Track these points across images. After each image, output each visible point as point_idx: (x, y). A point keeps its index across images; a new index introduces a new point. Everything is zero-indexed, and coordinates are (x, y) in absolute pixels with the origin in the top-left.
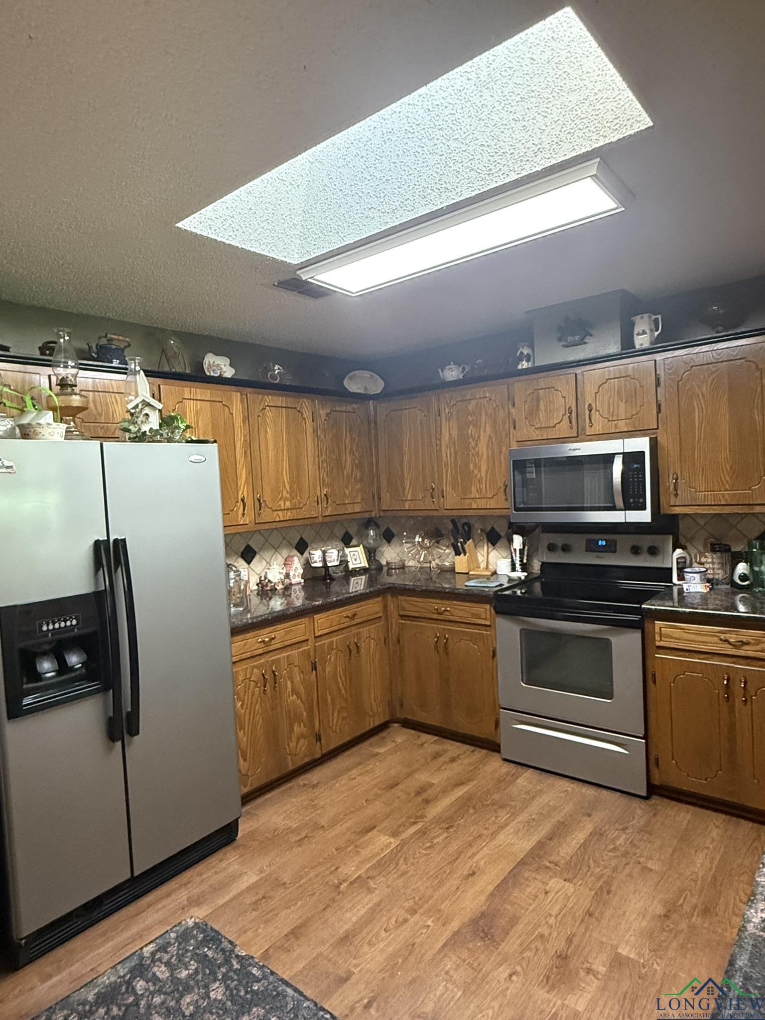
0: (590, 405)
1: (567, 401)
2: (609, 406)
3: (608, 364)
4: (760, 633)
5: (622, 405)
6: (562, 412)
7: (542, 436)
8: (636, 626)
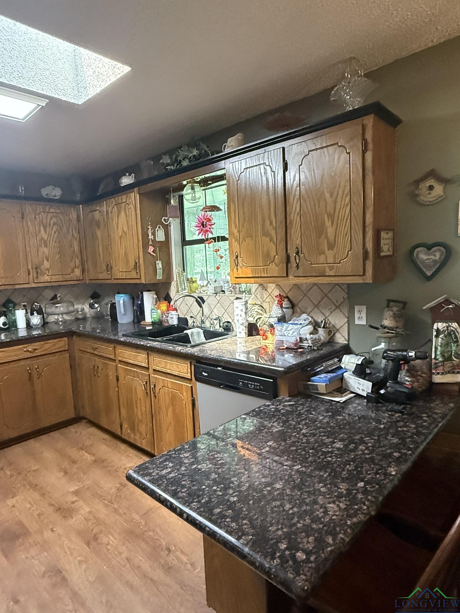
4: (42, 343)
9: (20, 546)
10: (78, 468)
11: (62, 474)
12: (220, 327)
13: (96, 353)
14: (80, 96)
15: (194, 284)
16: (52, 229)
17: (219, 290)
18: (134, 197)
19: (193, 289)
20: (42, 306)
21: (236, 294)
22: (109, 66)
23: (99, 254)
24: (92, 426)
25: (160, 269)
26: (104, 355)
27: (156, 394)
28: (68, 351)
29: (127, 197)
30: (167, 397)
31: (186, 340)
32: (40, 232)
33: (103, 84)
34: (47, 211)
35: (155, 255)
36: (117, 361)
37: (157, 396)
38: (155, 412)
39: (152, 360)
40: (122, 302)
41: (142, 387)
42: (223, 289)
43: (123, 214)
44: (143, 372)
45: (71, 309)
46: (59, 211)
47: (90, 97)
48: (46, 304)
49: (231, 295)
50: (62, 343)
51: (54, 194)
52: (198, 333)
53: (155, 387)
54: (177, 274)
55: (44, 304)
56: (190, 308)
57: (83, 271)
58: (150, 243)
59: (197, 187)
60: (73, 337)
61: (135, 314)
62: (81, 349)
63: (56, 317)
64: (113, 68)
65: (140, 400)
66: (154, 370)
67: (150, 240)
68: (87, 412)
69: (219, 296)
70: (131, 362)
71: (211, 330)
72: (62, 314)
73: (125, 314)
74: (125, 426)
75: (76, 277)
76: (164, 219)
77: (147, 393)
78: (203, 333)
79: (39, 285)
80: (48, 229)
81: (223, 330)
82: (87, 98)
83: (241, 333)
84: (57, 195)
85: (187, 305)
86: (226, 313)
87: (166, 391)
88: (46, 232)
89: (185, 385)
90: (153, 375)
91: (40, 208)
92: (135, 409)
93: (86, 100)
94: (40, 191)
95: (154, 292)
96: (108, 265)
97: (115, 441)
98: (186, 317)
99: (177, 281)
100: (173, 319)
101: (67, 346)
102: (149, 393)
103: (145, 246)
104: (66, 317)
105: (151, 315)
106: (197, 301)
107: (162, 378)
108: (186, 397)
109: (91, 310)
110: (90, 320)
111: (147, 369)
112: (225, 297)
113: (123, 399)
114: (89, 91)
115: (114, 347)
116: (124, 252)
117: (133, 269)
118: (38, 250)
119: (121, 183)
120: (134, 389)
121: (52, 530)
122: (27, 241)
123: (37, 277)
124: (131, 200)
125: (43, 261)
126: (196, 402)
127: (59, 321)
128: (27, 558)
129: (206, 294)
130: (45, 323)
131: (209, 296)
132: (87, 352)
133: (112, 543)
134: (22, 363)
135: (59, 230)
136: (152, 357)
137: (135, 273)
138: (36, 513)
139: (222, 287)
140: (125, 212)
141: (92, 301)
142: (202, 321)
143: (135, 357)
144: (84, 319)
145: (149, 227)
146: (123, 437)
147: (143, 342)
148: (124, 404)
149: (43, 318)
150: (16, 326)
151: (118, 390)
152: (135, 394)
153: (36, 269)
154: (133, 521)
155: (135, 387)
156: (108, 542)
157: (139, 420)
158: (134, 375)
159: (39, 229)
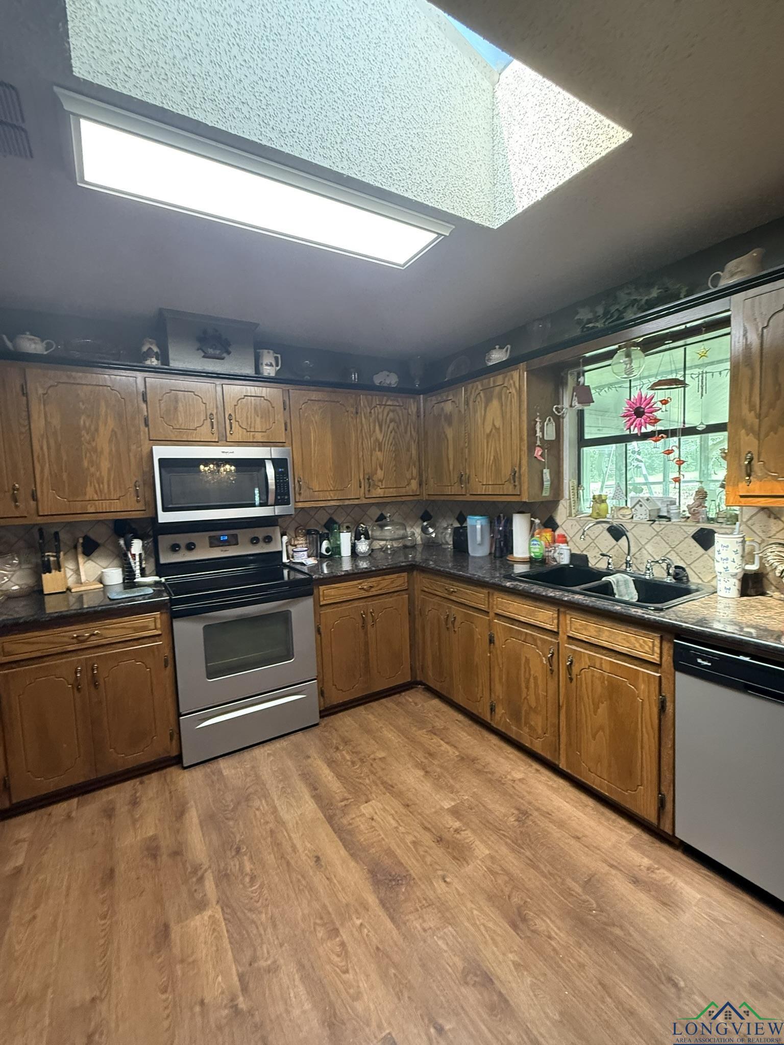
1: (208, 407)
2: (247, 418)
3: (244, 382)
4: (379, 578)
5: (258, 420)
6: (203, 417)
7: (182, 437)
8: (309, 593)
9: (405, 901)
10: (441, 767)
11: (422, 773)
12: (669, 574)
13: (452, 598)
14: (497, 217)
15: (603, 505)
16: (389, 427)
17: (655, 514)
18: (519, 378)
19: (602, 513)
20: (368, 527)
21: (698, 522)
23: (448, 460)
24: (435, 698)
26: (467, 602)
27: (574, 676)
28: (407, 592)
29: (504, 379)
30: (598, 683)
31: (607, 590)
32: (374, 431)
33: (553, 182)
34: (384, 403)
35: (543, 460)
36: (492, 614)
37: (574, 680)
38: (568, 703)
39: (568, 622)
40: (479, 527)
41: (542, 660)
42: (665, 514)
43: (495, 403)
44: (546, 637)
45: (402, 532)
46: (397, 404)
47: (520, 210)
48: (373, 526)
49: (687, 524)
50: (399, 581)
51: (389, 382)
52: (626, 582)
53: (570, 664)
54: (570, 488)
55: (371, 524)
56: (594, 540)
57: (420, 484)
58: (538, 443)
59: (636, 352)
60: (413, 572)
62: (426, 590)
63: (382, 543)
65: (536, 678)
66: (569, 637)
67: (538, 438)
68: (431, 677)
69: (661, 524)
70: (522, 619)
71: (647, 577)
72: (391, 540)
73: (481, 544)
74: (500, 711)
75: (413, 491)
76: (557, 409)
77: (552, 671)
78: (632, 582)
79: (371, 501)
80: (383, 429)
81: (674, 581)
82: (512, 216)
83: (728, 589)
84: (393, 382)
86: (672, 552)
87: (597, 675)
88: (381, 431)
89: (643, 672)
90: (566, 645)
91: (376, 401)
92: (524, 690)
93: (509, 219)
94: (372, 379)
95: (529, 515)
96: (462, 475)
97: (476, 728)
98: (585, 553)
99: (570, 499)
100: (562, 556)
101: (406, 584)
102: (556, 671)
103: (531, 447)
104: (395, 544)
105: (530, 548)
106: (610, 530)
107: (588, 652)
108: (644, 693)
109: (423, 535)
110: (419, 549)
111: (556, 634)
112: (674, 527)
113: (501, 670)
114: (518, 203)
115: (489, 593)
116: (492, 458)
117: (509, 480)
118: (371, 456)
119: (489, 360)
120: (523, 660)
121: (445, 881)
122: (360, 443)
123: (369, 491)
124: (511, 382)
125: (377, 470)
126: (668, 704)
127: (387, 549)
128: (425, 930)
129: (630, 521)
130: (373, 550)
131: (637, 524)
132: (437, 595)
133: (556, 937)
134: (356, 604)
135: (396, 428)
136: (568, 617)
137: (511, 487)
138: (409, 839)
139: (659, 510)
140: (500, 398)
141: (425, 524)
142: (627, 562)
143: (532, 614)
144: (414, 547)
145: (538, 420)
146: (495, 726)
147: (551, 593)
148: (501, 678)
149: (370, 545)
150: (340, 553)
151: (490, 657)
152: (525, 668)
153: (368, 479)
154: (573, 895)
155: (526, 657)
156: (548, 932)
157: (530, 707)
158: (525, 639)
159: (375, 426)
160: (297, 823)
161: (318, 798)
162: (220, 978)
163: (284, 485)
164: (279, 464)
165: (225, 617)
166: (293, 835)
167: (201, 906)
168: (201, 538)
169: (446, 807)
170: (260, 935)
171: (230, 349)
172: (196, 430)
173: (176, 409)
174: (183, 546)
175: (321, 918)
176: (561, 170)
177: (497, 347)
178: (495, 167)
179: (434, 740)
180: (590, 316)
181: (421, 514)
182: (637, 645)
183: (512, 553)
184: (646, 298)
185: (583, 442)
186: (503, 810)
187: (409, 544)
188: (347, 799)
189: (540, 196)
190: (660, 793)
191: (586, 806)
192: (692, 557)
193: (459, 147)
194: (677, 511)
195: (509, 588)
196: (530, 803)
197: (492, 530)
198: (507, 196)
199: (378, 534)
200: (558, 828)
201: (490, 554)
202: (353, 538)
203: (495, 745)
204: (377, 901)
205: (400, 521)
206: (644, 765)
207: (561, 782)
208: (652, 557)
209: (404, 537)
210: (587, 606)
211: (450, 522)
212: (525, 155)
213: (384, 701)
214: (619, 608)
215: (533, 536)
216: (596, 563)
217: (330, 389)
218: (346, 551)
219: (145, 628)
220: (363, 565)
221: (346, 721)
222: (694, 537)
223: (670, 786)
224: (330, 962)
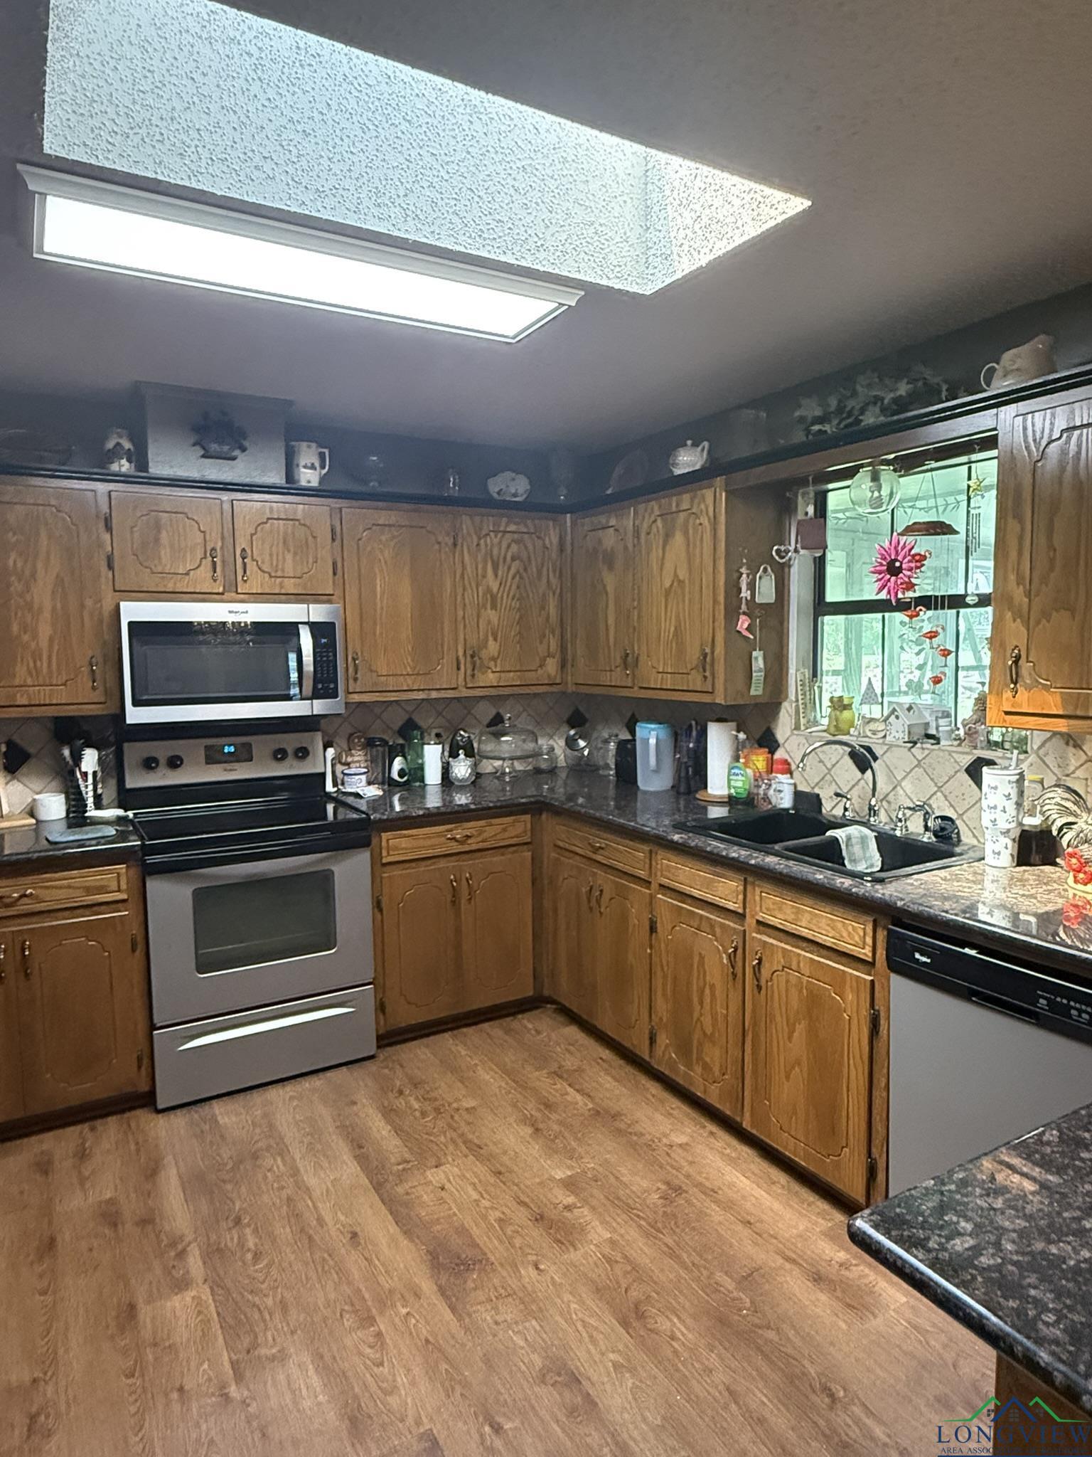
0: (244, 550)
1: (208, 537)
2: (271, 555)
3: (267, 497)
4: (482, 823)
5: (289, 557)
6: (199, 554)
7: (165, 586)
8: (366, 844)
9: (475, 1289)
10: (561, 1123)
11: (529, 1130)
12: (927, 828)
13: (599, 858)
14: (650, 277)
15: (846, 714)
16: (509, 568)
17: (920, 731)
18: (714, 501)
19: (842, 726)
20: (472, 736)
21: (975, 748)
22: (744, 202)
23: (607, 630)
24: (570, 1024)
25: (760, 671)
26: (620, 866)
27: (763, 983)
28: (530, 846)
29: (692, 500)
30: (794, 993)
31: (832, 854)
32: (484, 576)
33: (719, 244)
34: (502, 529)
35: (752, 637)
36: (654, 886)
37: (764, 989)
38: (755, 1024)
39: (757, 898)
40: (653, 741)
41: (721, 958)
42: (932, 731)
43: (679, 538)
44: (727, 922)
45: (530, 746)
46: (525, 530)
47: (679, 275)
48: (481, 734)
49: (959, 749)
50: (518, 827)
51: (513, 491)
52: (863, 839)
53: (759, 964)
54: (799, 683)
55: (477, 732)
56: (829, 770)
57: (563, 665)
58: (744, 607)
59: (887, 474)
60: (541, 814)
61: (683, 774)
62: (561, 844)
63: (500, 763)
64: (755, 207)
65: (712, 987)
66: (758, 922)
67: (744, 601)
68: (565, 990)
69: (923, 749)
70: (696, 893)
71: (898, 833)
72: (512, 759)
73: (657, 771)
74: (663, 1040)
75: (549, 676)
76: (778, 552)
77: (735, 975)
78: (874, 840)
79: (478, 693)
80: (500, 573)
81: (934, 839)
82: (668, 281)
83: (999, 853)
84: (521, 491)
85: (821, 761)
86: (939, 794)
87: (793, 981)
88: (496, 576)
89: (851, 974)
90: (754, 935)
91: (489, 524)
92: (697, 1007)
93: (665, 284)
94: (486, 485)
95: (734, 725)
96: (627, 655)
97: (629, 1069)
98: (817, 791)
99: (796, 701)
100: (782, 795)
101: (529, 833)
102: (740, 975)
103: (732, 613)
104: (519, 766)
105: (729, 781)
106: (854, 755)
107: (783, 945)
108: (852, 1006)
109: (568, 751)
110: (563, 775)
111: (741, 917)
112: (941, 754)
113: (665, 977)
114: (676, 263)
115: (651, 851)
116: (672, 629)
117: (695, 668)
118: (478, 617)
119: (675, 465)
120: (696, 959)
121: (537, 1268)
122: (459, 598)
123: (473, 676)
124: (703, 506)
125: (486, 640)
126: (882, 1022)
127: (504, 774)
128: (497, 1323)
129: (881, 741)
130: (479, 775)
131: (891, 746)
132: (577, 854)
133: (681, 1337)
134: (442, 863)
135: (522, 571)
136: (758, 890)
137: (699, 678)
138: (493, 1215)
139: (927, 725)
140: (686, 533)
141: (572, 732)
142: (871, 808)
143: (708, 885)
144: (553, 771)
145: (743, 570)
146: (656, 1066)
147: (735, 852)
148: (664, 990)
149: (475, 765)
150: (422, 779)
151: (651, 954)
152: (699, 971)
153: (472, 656)
154: (720, 1291)
155: (700, 954)
156: (672, 1331)
157: (704, 1033)
158: (699, 926)
159: (485, 569)
160: (328, 1191)
161: (362, 1159)
162: (206, 1366)
163: (328, 667)
164: (320, 630)
165: (229, 877)
166: (320, 1205)
167: (181, 1285)
168: (193, 749)
169: (558, 1177)
170: (264, 1321)
171: (246, 443)
172: (187, 574)
173: (157, 540)
174: (163, 761)
175: (352, 1305)
176: (729, 230)
177: (689, 442)
178: (649, 202)
179: (558, 1086)
180: (818, 412)
181: (566, 716)
182: (845, 934)
183: (706, 787)
184: (892, 395)
185: (821, 607)
186: (645, 1184)
187: (544, 766)
188: (408, 1162)
189: (704, 261)
190: (870, 1156)
191: (774, 1183)
192: (966, 802)
193: (589, 178)
194: (949, 728)
195: (677, 843)
196: (688, 1176)
197: (676, 748)
198: (664, 250)
199: (489, 747)
200: (724, 1209)
201: (673, 787)
202: (446, 754)
203: (653, 1096)
204: (435, 1287)
205: (530, 728)
206: (851, 1115)
207: (746, 1151)
208: (912, 800)
209: (536, 754)
210: (781, 873)
211: (615, 731)
212: (686, 195)
213: (486, 1026)
214: (821, 877)
215: (737, 759)
216: (831, 808)
217: (412, 506)
218: (433, 775)
219: (102, 889)
220: (461, 799)
221: (419, 1054)
222: (968, 771)
223: (882, 1146)
224: (360, 1354)
